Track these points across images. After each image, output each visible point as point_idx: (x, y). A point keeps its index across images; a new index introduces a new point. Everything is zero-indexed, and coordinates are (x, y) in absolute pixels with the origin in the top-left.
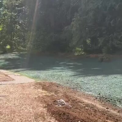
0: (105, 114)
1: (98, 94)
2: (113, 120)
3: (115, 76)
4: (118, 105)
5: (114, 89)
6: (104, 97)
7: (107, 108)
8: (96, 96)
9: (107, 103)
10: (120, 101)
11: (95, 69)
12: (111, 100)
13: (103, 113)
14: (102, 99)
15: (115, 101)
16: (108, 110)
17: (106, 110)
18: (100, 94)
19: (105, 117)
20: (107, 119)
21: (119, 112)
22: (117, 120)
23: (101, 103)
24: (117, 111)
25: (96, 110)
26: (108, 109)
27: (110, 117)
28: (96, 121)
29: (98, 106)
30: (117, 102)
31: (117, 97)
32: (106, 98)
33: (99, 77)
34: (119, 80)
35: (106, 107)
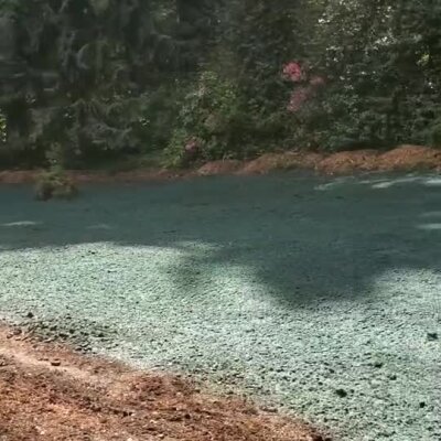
0: (44, 386)
1: (26, 314)
2: (72, 401)
3: (92, 246)
4: (95, 349)
5: (85, 293)
6: (47, 323)
7: (53, 364)
8: (17, 323)
9: (57, 344)
10: (101, 336)
11: (19, 223)
12: (72, 332)
13: (39, 381)
14: (39, 333)
15: (86, 334)
16: (58, 368)
17: (52, 368)
18: (30, 315)
19: (45, 395)
20: (51, 401)
21: (96, 372)
22: (88, 399)
23: (35, 347)
24: (90, 368)
25: (14, 374)
26: (58, 365)
27: (65, 391)
28: (11, 412)
29: (22, 360)
30: (91, 337)
31: (92, 319)
32: (52, 329)
33: (33, 255)
34: (104, 261)
35: (52, 359)
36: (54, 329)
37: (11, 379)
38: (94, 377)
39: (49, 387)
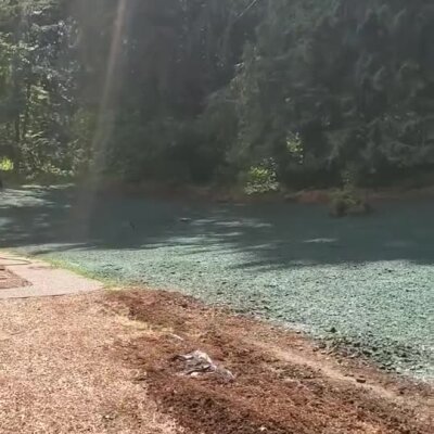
0: (352, 402)
1: (329, 328)
2: (380, 420)
3: (387, 265)
4: (398, 369)
5: (384, 311)
6: (350, 339)
7: (358, 381)
8: (321, 336)
9: (361, 361)
10: (404, 356)
11: (317, 240)
12: (375, 349)
13: (347, 397)
14: (343, 348)
15: (389, 353)
16: (365, 385)
17: (358, 385)
18: (333, 330)
19: (352, 412)
20: (359, 418)
21: (402, 393)
22: (396, 420)
23: (340, 362)
24: (395, 388)
25: (322, 388)
26: (363, 382)
27: (372, 410)
28: (322, 425)
29: (328, 374)
30: (394, 356)
31: (394, 339)
32: (356, 345)
33: (332, 271)
34: (401, 280)
35: (357, 376)
36: (358, 345)
37: (320, 391)
38: (399, 398)
39: (356, 403)
